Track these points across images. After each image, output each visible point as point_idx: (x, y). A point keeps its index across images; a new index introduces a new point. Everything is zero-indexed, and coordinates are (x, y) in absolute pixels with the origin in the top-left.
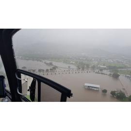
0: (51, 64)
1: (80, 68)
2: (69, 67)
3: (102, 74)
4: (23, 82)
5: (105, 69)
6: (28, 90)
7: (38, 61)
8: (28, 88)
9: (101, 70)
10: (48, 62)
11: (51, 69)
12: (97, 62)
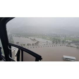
0: (34, 40)
1: (54, 43)
2: (47, 42)
3: (71, 46)
4: (12, 51)
5: (71, 43)
6: (16, 56)
7: (26, 37)
8: (16, 55)
9: (69, 44)
10: (33, 38)
11: (35, 44)
12: (64, 38)
